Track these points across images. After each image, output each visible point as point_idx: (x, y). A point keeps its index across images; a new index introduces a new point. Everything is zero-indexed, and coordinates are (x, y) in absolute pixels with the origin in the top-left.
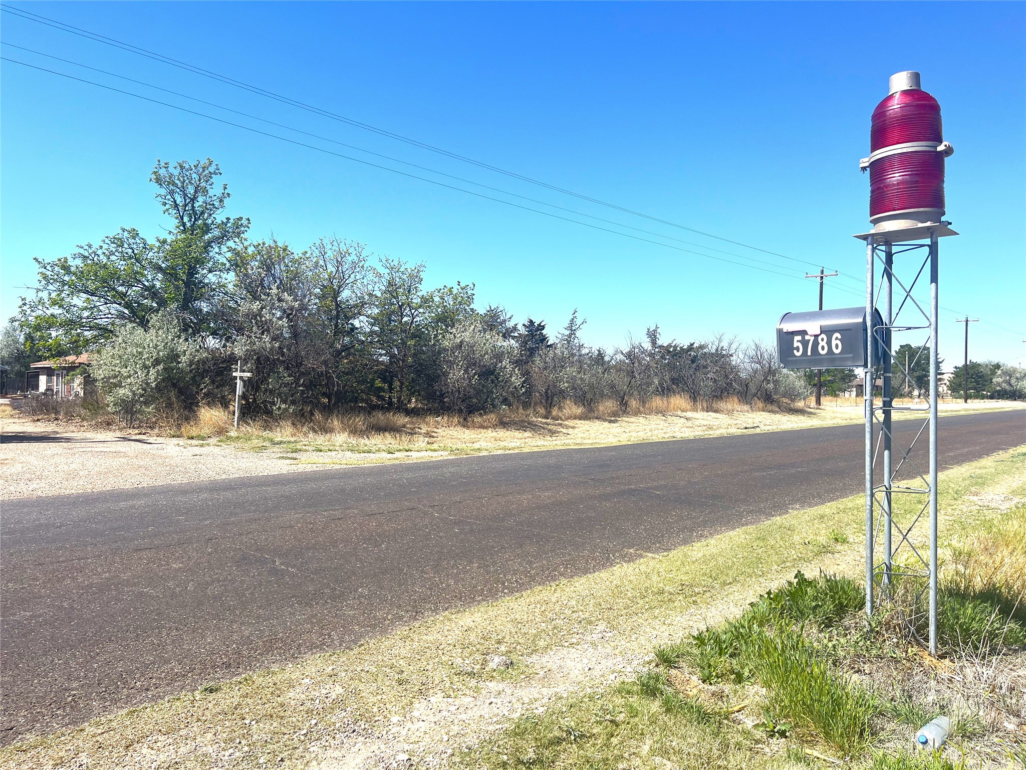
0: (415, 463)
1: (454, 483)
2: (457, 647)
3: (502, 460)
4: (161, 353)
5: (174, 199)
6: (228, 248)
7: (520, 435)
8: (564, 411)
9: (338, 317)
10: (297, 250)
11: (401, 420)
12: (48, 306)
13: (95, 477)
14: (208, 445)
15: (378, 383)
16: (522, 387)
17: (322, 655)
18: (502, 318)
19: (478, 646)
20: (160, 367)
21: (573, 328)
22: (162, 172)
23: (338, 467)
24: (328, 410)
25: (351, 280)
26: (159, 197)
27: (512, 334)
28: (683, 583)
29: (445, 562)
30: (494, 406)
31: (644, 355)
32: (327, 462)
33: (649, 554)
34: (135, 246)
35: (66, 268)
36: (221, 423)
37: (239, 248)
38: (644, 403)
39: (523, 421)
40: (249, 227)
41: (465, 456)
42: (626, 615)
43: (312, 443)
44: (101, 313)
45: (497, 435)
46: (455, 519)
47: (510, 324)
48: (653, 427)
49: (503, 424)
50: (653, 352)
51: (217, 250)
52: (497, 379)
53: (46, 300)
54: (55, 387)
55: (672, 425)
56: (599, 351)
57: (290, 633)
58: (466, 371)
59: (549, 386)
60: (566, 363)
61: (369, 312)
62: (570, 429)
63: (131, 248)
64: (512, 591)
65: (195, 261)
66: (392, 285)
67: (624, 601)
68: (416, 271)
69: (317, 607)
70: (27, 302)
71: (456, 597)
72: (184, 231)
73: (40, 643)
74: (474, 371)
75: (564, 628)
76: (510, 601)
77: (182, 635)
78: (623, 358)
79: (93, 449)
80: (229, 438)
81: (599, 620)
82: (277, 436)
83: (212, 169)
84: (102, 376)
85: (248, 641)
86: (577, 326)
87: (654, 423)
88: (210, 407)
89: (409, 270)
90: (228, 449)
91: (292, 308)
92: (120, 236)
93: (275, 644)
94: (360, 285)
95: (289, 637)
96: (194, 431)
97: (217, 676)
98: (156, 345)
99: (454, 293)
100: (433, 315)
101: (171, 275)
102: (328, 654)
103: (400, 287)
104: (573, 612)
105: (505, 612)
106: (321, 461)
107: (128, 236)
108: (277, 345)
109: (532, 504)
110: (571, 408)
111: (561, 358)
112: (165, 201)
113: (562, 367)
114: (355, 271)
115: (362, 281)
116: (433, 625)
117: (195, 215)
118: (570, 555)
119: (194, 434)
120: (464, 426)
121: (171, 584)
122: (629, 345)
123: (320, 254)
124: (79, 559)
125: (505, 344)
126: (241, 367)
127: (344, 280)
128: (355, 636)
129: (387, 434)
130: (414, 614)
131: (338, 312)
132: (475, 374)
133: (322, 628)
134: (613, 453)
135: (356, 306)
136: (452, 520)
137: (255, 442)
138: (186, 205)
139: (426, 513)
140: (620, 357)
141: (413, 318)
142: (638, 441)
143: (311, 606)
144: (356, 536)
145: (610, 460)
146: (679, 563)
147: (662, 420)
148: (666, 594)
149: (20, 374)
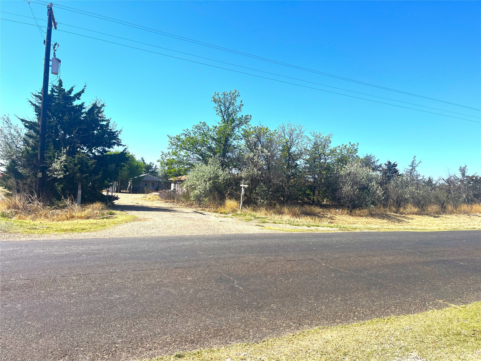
0: (320, 233)
1: (337, 247)
2: (319, 353)
3: (367, 235)
4: (212, 175)
5: (221, 108)
6: (242, 129)
7: (381, 221)
8: (407, 209)
9: (289, 160)
10: (272, 129)
11: (318, 210)
12: (171, 155)
13: (177, 229)
14: (228, 217)
15: (308, 192)
16: (382, 196)
17: (241, 344)
18: (373, 160)
19: (332, 354)
20: (211, 182)
21: (414, 166)
22: (216, 97)
23: (281, 232)
24: (282, 203)
25: (296, 142)
26: (215, 108)
27: (379, 169)
28: (475, 329)
29: (322, 295)
30: (367, 206)
31: (457, 181)
32: (277, 229)
33: (452, 305)
34: (204, 129)
35: (179, 139)
36: (234, 207)
37: (247, 129)
38: (456, 208)
39: (383, 214)
40: (251, 119)
41: (347, 232)
42: (433, 348)
43: (272, 219)
44: (190, 158)
45: (368, 221)
46: (333, 268)
47: (378, 164)
48: (461, 221)
49: (372, 215)
50: (463, 179)
51: (237, 130)
52: (369, 191)
53: (171, 153)
54: (177, 188)
55: (473, 220)
56: (429, 178)
57: (229, 327)
58: (352, 187)
59: (398, 196)
60: (409, 184)
61: (305, 157)
62: (410, 220)
63: (203, 130)
64: (359, 319)
65: (228, 135)
66: (316, 145)
67: (432, 337)
68: (328, 137)
69: (247, 313)
70: (164, 153)
71: (324, 318)
72: (224, 122)
73: (115, 314)
74: (356, 187)
75: (389, 351)
76: (356, 326)
77: (177, 319)
78: (443, 182)
79: (182, 216)
80: (237, 214)
81: (414, 349)
82: (258, 214)
83: (236, 94)
84: (189, 185)
85: (207, 328)
86: (416, 165)
87: (462, 219)
88: (230, 200)
89: (325, 137)
90: (235, 219)
91: (267, 156)
92: (199, 125)
93: (219, 332)
94: (300, 145)
95: (227, 329)
96: (223, 210)
97: (186, 347)
98: (210, 172)
99: (347, 148)
100: (336, 159)
101: (218, 142)
102: (245, 344)
103: (320, 145)
104: (397, 340)
105: (353, 333)
106: (274, 229)
107: (202, 125)
108: (260, 172)
109: (380, 264)
110: (411, 208)
111: (406, 182)
112: (217, 109)
113: (406, 186)
114: (298, 138)
115: (302, 143)
116: (307, 335)
117: (229, 115)
118: (399, 299)
119: (223, 212)
120: (350, 215)
121: (183, 288)
122: (448, 175)
123: (282, 131)
124: (150, 270)
125: (374, 174)
126: (244, 182)
127: (293, 142)
128: (262, 335)
129: (308, 217)
130: (298, 325)
131: (290, 158)
132: (357, 189)
133: (246, 326)
134: (435, 236)
135: (298, 155)
136: (331, 268)
137: (248, 217)
138: (225, 111)
139: (318, 263)
140: (442, 182)
141: (326, 160)
142: (451, 229)
143: (244, 312)
144: (278, 272)
145: (432, 240)
146: (472, 313)
147: (467, 217)
148: (463, 336)
149: (165, 183)
